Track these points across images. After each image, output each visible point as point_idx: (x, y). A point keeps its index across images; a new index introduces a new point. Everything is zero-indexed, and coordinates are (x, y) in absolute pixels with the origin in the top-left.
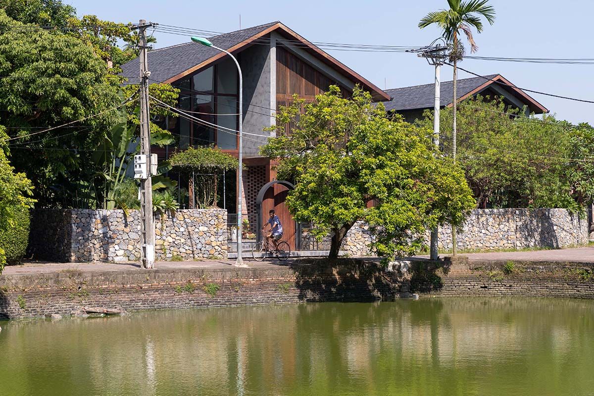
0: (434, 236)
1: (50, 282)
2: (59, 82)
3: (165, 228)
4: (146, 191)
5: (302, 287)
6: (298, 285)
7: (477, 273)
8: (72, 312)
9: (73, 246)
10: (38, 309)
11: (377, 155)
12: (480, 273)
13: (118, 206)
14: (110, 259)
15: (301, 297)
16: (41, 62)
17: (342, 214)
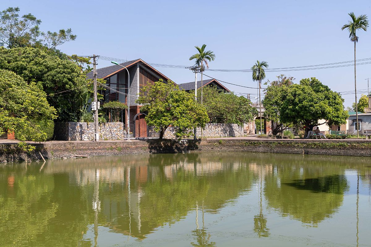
0: (195, 131)
1: (62, 146)
2: (65, 76)
3: (102, 129)
4: (96, 115)
5: (151, 148)
6: (149, 148)
7: (209, 144)
8: (70, 156)
9: (69, 135)
10: (58, 156)
11: (176, 102)
12: (211, 144)
13: (85, 121)
14: (83, 139)
15: (150, 152)
16: (58, 69)
17: (165, 123)
